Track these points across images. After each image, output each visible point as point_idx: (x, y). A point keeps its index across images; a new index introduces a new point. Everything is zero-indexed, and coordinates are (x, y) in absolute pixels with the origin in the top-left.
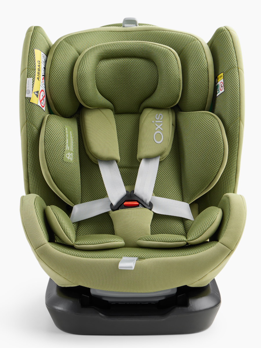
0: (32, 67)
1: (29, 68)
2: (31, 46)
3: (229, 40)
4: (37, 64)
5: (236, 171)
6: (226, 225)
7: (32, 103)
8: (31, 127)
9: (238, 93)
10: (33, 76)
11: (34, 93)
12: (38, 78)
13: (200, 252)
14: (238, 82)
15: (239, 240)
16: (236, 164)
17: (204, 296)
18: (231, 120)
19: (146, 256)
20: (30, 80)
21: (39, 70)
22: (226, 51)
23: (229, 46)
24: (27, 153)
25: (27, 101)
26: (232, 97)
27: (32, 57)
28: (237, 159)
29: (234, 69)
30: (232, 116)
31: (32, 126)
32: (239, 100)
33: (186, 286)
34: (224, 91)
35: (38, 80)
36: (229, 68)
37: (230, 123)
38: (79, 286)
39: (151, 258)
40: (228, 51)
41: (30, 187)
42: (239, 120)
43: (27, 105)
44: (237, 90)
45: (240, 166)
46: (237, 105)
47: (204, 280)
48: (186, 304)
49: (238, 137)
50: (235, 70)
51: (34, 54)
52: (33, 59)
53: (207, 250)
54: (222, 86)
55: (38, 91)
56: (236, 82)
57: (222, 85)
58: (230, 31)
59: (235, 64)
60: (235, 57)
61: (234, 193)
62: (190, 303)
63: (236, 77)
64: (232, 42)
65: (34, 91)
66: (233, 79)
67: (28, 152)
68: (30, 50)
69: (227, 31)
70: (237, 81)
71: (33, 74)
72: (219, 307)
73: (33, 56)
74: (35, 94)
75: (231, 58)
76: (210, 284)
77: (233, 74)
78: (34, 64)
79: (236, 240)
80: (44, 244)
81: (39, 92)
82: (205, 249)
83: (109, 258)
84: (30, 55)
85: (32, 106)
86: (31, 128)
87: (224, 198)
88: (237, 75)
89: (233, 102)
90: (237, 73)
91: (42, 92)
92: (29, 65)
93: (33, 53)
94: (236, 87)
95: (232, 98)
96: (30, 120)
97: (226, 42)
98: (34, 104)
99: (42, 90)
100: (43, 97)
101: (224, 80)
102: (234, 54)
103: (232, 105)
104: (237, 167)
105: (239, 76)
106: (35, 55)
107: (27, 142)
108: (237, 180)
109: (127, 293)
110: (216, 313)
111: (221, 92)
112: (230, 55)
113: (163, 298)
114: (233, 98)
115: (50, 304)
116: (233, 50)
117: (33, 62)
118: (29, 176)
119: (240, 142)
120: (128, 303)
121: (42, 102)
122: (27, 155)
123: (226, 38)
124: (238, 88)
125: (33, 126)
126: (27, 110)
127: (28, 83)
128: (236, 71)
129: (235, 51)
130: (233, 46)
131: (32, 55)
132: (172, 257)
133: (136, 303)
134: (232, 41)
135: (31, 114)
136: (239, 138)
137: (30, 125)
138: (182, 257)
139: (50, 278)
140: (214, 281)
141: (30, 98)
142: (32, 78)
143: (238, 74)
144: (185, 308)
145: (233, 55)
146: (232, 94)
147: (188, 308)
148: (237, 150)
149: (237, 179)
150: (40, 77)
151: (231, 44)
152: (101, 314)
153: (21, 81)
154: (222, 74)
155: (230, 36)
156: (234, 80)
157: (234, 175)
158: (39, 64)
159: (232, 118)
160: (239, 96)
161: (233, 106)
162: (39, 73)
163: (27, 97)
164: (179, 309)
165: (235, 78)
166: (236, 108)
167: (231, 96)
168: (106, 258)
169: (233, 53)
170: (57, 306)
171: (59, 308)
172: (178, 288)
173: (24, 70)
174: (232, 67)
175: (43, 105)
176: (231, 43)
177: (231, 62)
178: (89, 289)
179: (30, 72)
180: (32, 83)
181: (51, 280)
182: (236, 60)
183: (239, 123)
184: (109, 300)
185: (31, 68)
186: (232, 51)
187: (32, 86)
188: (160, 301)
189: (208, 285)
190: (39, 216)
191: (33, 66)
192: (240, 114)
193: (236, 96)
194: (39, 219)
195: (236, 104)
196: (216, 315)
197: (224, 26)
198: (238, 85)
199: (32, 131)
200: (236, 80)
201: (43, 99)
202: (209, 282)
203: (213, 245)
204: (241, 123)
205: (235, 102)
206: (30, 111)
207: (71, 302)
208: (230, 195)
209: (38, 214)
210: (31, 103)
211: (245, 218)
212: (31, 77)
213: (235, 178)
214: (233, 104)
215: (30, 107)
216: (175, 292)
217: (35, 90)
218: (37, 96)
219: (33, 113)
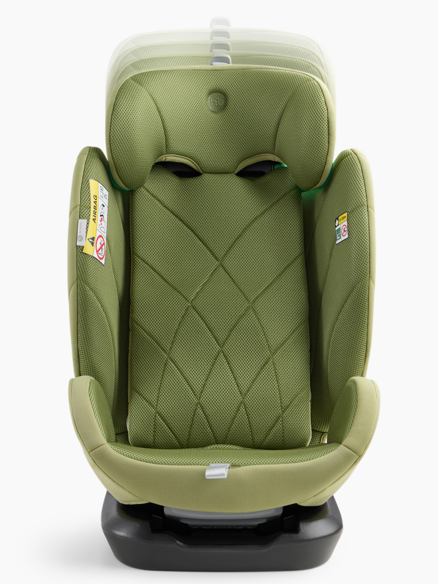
0: (86, 204)
1: (81, 205)
2: (85, 175)
3: (357, 168)
4: (92, 200)
5: (366, 348)
6: (352, 421)
7: (86, 254)
8: (82, 287)
9: (368, 241)
10: (87, 216)
11: (88, 239)
12: (93, 219)
13: (315, 458)
14: (368, 226)
15: (370, 441)
16: (366, 338)
17: (320, 518)
18: (357, 278)
19: (241, 462)
20: (82, 222)
21: (95, 208)
22: (352, 182)
23: (356, 176)
24: (78, 324)
25: (79, 251)
26: (359, 246)
27: (87, 190)
28: (367, 331)
29: (362, 208)
30: (360, 272)
31: (84, 286)
32: (369, 251)
33: (296, 505)
34: (349, 237)
35: (94, 221)
36: (356, 207)
37: (356, 282)
38: (150, 503)
39: (249, 465)
40: (355, 184)
41: (81, 369)
42: (368, 278)
43: (78, 257)
44: (365, 236)
45: (371, 340)
46: (366, 257)
47: (322, 496)
48: (296, 530)
49: (367, 301)
50: (364, 209)
51: (88, 187)
52: (87, 193)
53: (325, 456)
54: (345, 231)
55: (94, 237)
56: (365, 226)
57: (346, 229)
58: (359, 155)
59: (364, 201)
60: (364, 191)
61: (362, 376)
62: (302, 529)
63: (365, 219)
64: (361, 171)
65: (88, 238)
66: (361, 221)
67: (79, 322)
68: (84, 181)
69: (354, 155)
70: (366, 224)
71: (87, 213)
72: (341, 535)
73: (88, 188)
74: (90, 241)
75: (359, 193)
76: (327, 502)
77: (361, 214)
78: (89, 199)
79: (366, 442)
80: (102, 445)
81: (96, 239)
82: (323, 454)
83: (191, 465)
84: (83, 187)
85: (85, 258)
86: (83, 289)
87: (349, 383)
88: (365, 216)
89: (361, 253)
90: (366, 213)
91: (100, 239)
92: (82, 201)
93: (87, 185)
94: (365, 233)
95: (359, 248)
96: (82, 278)
97: (353, 170)
98: (88, 255)
99: (100, 236)
100: (102, 246)
101: (348, 223)
102: (363, 187)
103: (359, 257)
104: (367, 342)
105: (368, 218)
106: (91, 188)
107: (78, 308)
108: (367, 360)
109: (215, 513)
110: (337, 543)
111: (343, 238)
112: (358, 188)
113: (264, 521)
114: (361, 247)
115: (109, 528)
116: (362, 181)
117: (87, 198)
118: (80, 354)
119: (370, 308)
120: (216, 528)
121: (100, 252)
122: (78, 326)
123: (353, 165)
124: (367, 234)
125: (86, 286)
126: (78, 263)
127: (81, 227)
128: (365, 211)
129: (364, 183)
130: (362, 177)
131: (86, 187)
132: (278, 465)
133: (226, 528)
134: (360, 169)
135: (84, 269)
136: (368, 303)
137: (82, 285)
138: (291, 464)
139: (108, 492)
140: (332, 499)
141: (83, 247)
142: (86, 220)
143: (367, 215)
144: (294, 536)
145: (361, 188)
146: (359, 242)
147: (299, 535)
148: (367, 319)
149: (367, 358)
150: (96, 218)
151: (360, 173)
152: (178, 542)
153: (70, 223)
154: (346, 214)
155: (358, 163)
156: (362, 223)
157: (364, 353)
158: (96, 200)
159: (359, 274)
160: (368, 245)
161: (360, 259)
162: (96, 212)
163: (80, 246)
164: (285, 537)
165: (363, 221)
166: (364, 261)
167: (358, 244)
168: (187, 464)
169: (362, 185)
170: (118, 530)
171: (121, 533)
172: (285, 508)
173: (74, 208)
174: (360, 205)
175: (101, 257)
176: (359, 171)
177: (359, 198)
178: (162, 507)
179: (83, 211)
180: (86, 227)
181: (108, 494)
182: (365, 195)
183: (369, 282)
184: (189, 523)
185: (84, 205)
186: (361, 184)
187: (85, 230)
188: (259, 525)
189: (325, 503)
190: (94, 406)
191: (87, 202)
192: (370, 270)
193: (365, 245)
194: (95, 410)
195: (364, 256)
196: (336, 544)
197: (351, 148)
198: (368, 229)
199: (84, 293)
200: (365, 222)
201: (101, 248)
202: (326, 500)
203: (334, 449)
204: (371, 282)
205: (363, 253)
206: (83, 265)
207: (138, 525)
208: (357, 378)
209: (93, 404)
210: (83, 253)
211: (378, 411)
212: (84, 218)
213: (364, 357)
214: (360, 255)
215: (83, 259)
216: (280, 512)
217: (90, 236)
218: (93, 244)
219: (86, 268)
